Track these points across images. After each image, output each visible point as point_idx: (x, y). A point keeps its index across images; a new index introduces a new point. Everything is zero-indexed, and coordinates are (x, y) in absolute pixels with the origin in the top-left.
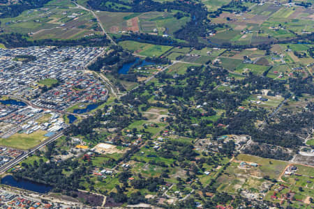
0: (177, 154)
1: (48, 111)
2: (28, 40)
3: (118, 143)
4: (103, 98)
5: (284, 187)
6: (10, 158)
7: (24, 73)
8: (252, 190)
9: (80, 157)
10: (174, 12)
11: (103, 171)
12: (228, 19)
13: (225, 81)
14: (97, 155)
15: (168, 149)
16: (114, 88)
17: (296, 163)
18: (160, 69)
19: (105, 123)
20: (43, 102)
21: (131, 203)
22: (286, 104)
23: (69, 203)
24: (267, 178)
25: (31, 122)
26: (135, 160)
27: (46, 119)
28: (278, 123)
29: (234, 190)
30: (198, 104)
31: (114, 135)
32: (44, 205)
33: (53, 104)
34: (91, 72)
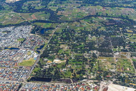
0: (81, 60)
1: (29, 50)
2: (3, 25)
3: (60, 59)
4: (43, 43)
5: (119, 66)
6: (28, 70)
7: (10, 37)
8: (112, 69)
9: (52, 65)
10: (44, 12)
11: (63, 70)
12: (61, 13)
13: (76, 33)
14: (57, 64)
15: (77, 59)
16: (44, 39)
17: (116, 57)
18: (54, 31)
19: (51, 52)
20: (25, 47)
21: (81, 80)
22: (98, 39)
23: (61, 84)
24: (113, 64)
25: (26, 55)
26: (70, 64)
27: (30, 53)
28: (101, 45)
29: (106, 69)
30: (74, 42)
31: (57, 56)
32: (53, 86)
33: (28, 47)
34: (33, 34)
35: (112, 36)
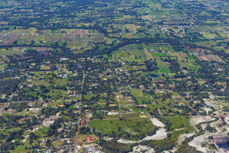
35: (5, 78)
